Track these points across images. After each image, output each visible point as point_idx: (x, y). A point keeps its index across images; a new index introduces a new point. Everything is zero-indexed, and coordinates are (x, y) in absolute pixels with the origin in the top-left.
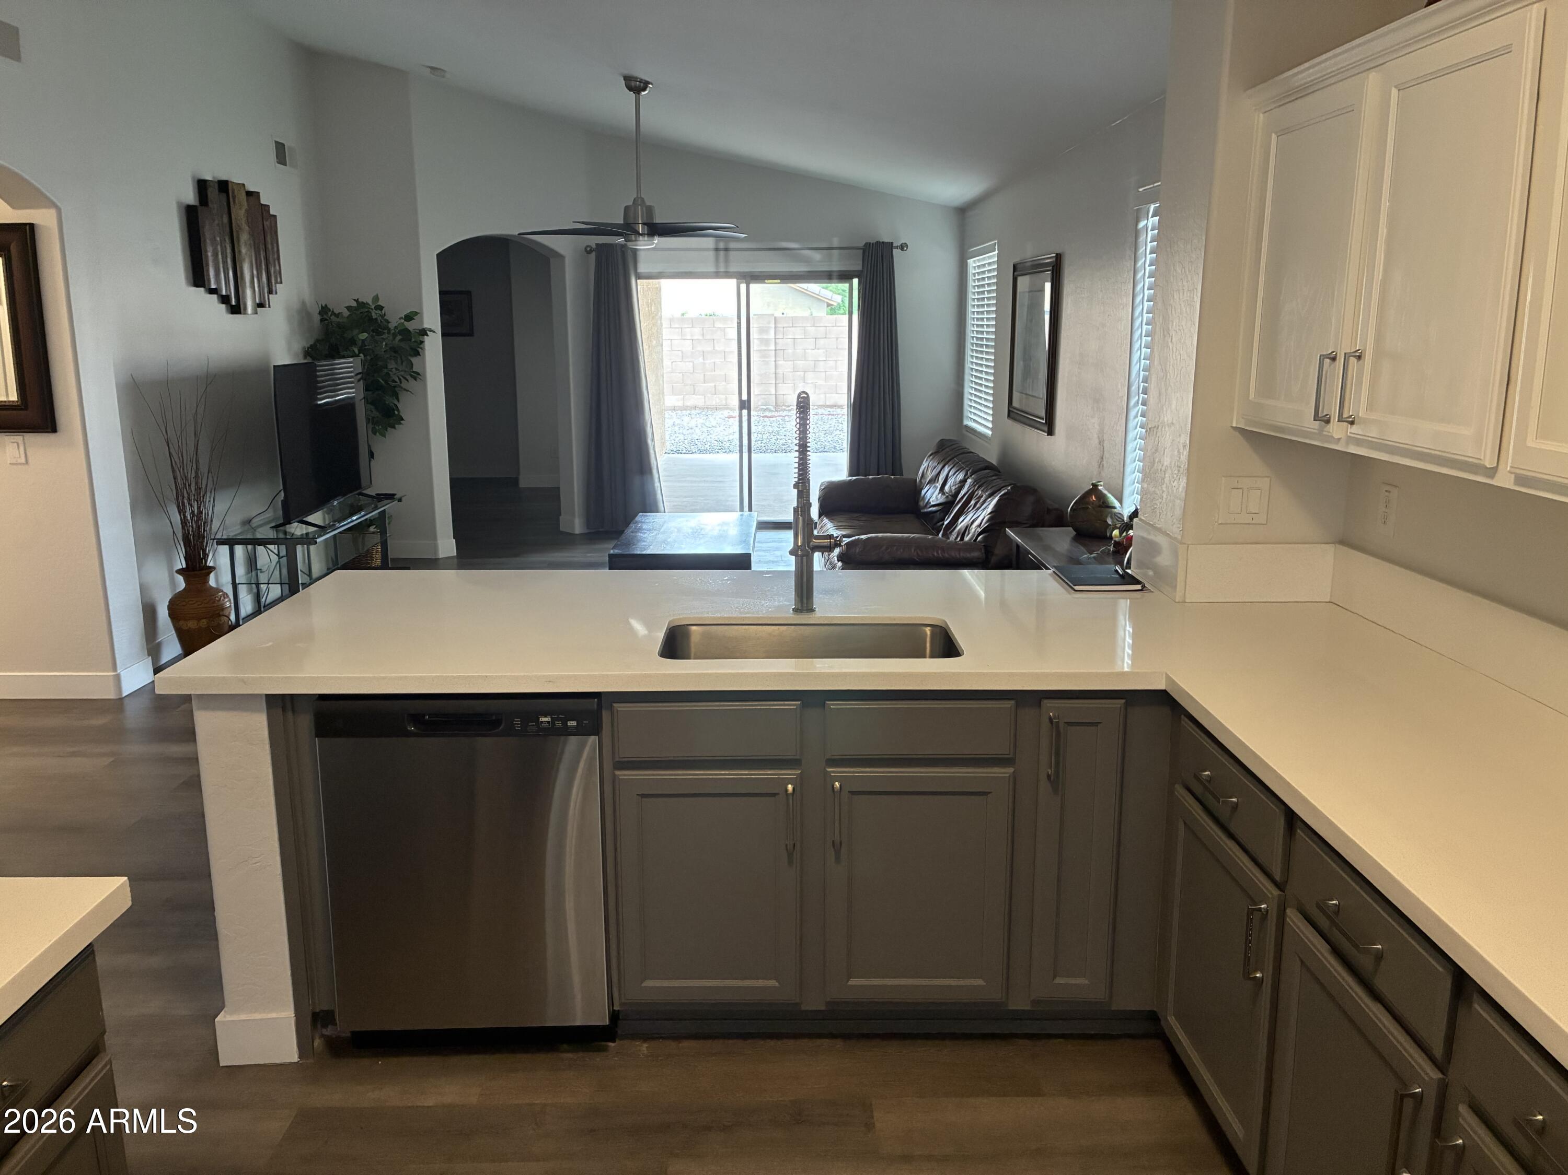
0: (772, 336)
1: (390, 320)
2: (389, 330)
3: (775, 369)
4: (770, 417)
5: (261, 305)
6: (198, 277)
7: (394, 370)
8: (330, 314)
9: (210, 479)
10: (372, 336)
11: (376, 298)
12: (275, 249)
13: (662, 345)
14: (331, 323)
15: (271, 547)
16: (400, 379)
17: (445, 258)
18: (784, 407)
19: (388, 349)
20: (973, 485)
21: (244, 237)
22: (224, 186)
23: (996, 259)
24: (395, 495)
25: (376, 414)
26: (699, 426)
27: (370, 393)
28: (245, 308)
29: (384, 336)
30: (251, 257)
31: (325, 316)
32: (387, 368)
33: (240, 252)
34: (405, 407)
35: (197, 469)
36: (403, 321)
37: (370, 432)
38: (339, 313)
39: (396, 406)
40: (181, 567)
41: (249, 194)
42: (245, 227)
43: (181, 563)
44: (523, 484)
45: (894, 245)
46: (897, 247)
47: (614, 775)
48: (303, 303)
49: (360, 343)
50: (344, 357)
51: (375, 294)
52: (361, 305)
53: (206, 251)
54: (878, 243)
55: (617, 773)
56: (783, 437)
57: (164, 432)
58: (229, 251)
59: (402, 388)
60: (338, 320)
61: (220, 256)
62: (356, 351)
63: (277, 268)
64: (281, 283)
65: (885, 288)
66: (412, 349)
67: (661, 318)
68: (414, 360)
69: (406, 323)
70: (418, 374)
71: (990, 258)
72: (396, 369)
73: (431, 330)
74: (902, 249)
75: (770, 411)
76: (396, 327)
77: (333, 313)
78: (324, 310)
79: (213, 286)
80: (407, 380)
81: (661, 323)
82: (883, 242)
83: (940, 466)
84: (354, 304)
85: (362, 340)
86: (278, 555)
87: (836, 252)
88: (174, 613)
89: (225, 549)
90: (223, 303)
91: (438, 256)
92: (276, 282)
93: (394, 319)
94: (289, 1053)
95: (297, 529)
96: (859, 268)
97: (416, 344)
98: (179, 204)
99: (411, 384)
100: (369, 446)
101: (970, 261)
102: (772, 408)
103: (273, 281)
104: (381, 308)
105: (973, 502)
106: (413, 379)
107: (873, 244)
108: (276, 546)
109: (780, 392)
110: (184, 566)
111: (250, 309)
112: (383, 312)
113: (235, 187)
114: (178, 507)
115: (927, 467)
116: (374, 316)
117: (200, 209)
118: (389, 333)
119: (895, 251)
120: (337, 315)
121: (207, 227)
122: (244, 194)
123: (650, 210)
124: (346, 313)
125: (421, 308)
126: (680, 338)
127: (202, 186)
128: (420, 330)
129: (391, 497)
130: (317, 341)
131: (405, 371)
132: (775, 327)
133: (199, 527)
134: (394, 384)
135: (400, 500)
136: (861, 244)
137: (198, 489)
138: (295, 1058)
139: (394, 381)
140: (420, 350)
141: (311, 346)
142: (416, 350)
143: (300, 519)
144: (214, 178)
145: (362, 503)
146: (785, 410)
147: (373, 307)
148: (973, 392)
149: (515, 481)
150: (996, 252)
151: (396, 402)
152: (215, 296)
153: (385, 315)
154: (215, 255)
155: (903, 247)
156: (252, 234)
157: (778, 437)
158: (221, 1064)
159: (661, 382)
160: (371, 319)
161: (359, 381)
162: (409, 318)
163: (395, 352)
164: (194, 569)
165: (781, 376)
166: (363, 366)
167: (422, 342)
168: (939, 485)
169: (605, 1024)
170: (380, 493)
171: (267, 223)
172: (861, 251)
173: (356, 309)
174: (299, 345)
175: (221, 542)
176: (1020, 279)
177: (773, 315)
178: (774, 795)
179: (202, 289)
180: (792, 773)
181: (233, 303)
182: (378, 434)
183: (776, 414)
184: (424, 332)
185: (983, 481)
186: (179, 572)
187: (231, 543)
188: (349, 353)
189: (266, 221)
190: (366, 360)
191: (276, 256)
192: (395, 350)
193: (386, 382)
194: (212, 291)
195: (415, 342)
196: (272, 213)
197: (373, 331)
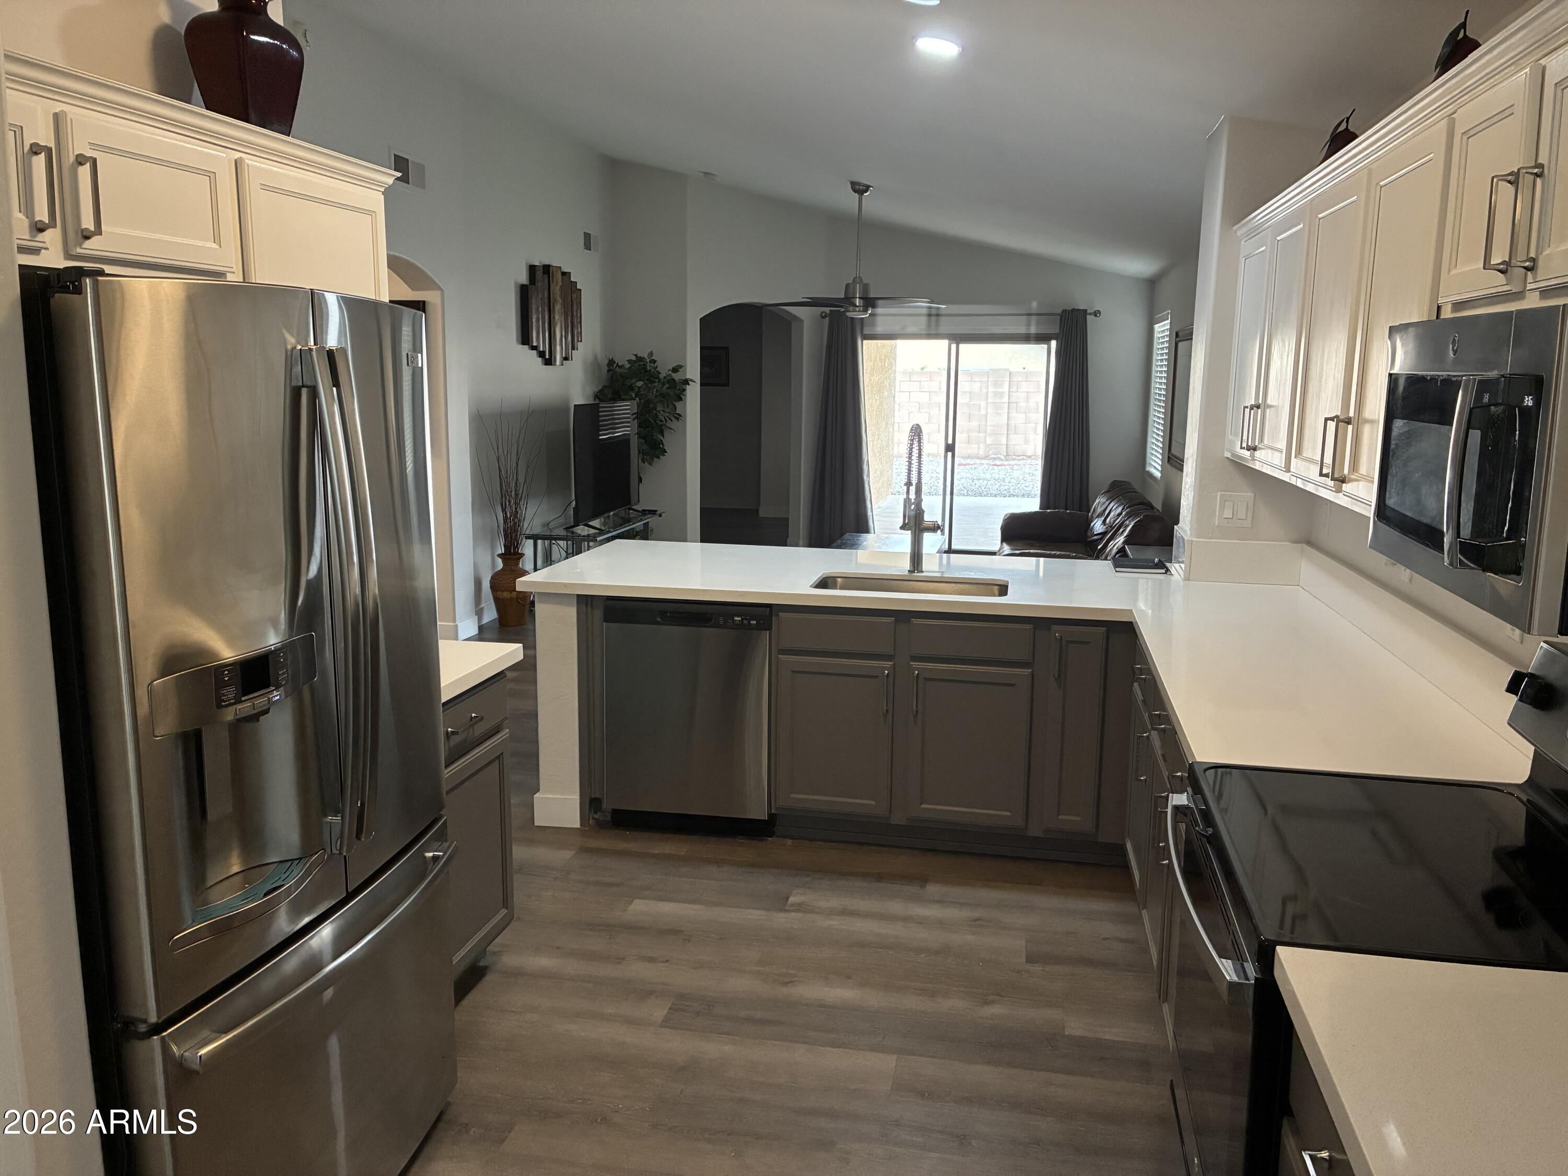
0: (1006, 389)
1: (660, 371)
2: (658, 378)
3: (1008, 421)
4: (1000, 465)
5: (566, 359)
6: (525, 339)
7: (661, 412)
8: (615, 365)
9: (525, 486)
10: (646, 384)
11: (651, 354)
12: (579, 315)
13: (894, 397)
14: (616, 372)
15: (561, 543)
16: (666, 420)
17: (705, 322)
18: (1014, 457)
19: (657, 394)
20: (1125, 516)
21: (558, 307)
22: (547, 269)
23: (1169, 327)
24: (656, 511)
25: (645, 447)
26: (930, 471)
27: (642, 429)
28: (555, 361)
29: (656, 384)
30: (561, 321)
31: (611, 368)
32: (656, 409)
33: (554, 318)
34: (668, 441)
35: (517, 480)
36: (670, 372)
37: (640, 461)
38: (622, 365)
39: (661, 441)
40: (501, 552)
41: (564, 274)
42: (559, 299)
43: (501, 550)
44: (761, 514)
45: (1088, 312)
46: (1090, 314)
47: (778, 658)
48: (596, 357)
49: (636, 390)
50: (624, 400)
51: (650, 350)
52: (640, 359)
53: (532, 319)
54: (1074, 310)
55: (780, 656)
56: (1008, 484)
57: (496, 450)
58: (547, 318)
59: (666, 426)
60: (622, 370)
61: (541, 322)
62: (634, 396)
63: (579, 330)
64: (581, 341)
65: (1078, 348)
66: (676, 395)
67: (895, 372)
68: (678, 405)
69: (673, 375)
70: (680, 415)
71: (1164, 325)
72: (664, 411)
73: (692, 381)
74: (1096, 316)
75: (1001, 460)
76: (665, 377)
77: (618, 365)
78: (611, 362)
79: (535, 344)
80: (671, 421)
81: (895, 377)
82: (1078, 310)
83: (1108, 502)
84: (634, 358)
85: (639, 387)
86: (566, 552)
87: (1034, 317)
88: (494, 587)
89: (531, 541)
90: (540, 357)
91: (701, 319)
92: (578, 341)
93: (664, 372)
94: (574, 821)
95: (582, 530)
96: (1057, 331)
97: (679, 391)
98: (516, 283)
99: (674, 424)
100: (639, 473)
101: (1156, 327)
102: (1002, 457)
103: (576, 340)
104: (654, 362)
105: (1121, 530)
106: (676, 420)
107: (1069, 311)
108: (565, 542)
109: (1012, 443)
110: (503, 552)
111: (558, 362)
112: (656, 365)
113: (555, 270)
114: (502, 506)
115: (1099, 503)
116: (649, 368)
117: (529, 286)
118: (659, 382)
119: (1088, 317)
120: (621, 367)
121: (534, 301)
122: (560, 274)
123: (866, 288)
124: (627, 365)
125: (686, 362)
126: (919, 390)
127: (532, 269)
128: (683, 380)
129: (653, 512)
130: (605, 386)
131: (670, 413)
132: (1010, 381)
133: (515, 524)
134: (660, 423)
135: (660, 516)
136: (1060, 311)
137: (517, 495)
138: (578, 825)
139: (661, 421)
140: (682, 396)
141: (600, 391)
142: (680, 396)
143: (584, 523)
144: (540, 263)
145: (631, 516)
146: (1015, 459)
147: (648, 361)
148: (1155, 442)
149: (757, 511)
150: (1169, 321)
151: (662, 439)
152: (535, 351)
153: (657, 367)
154: (538, 321)
155: (1096, 314)
156: (564, 304)
157: (1003, 484)
158: (536, 824)
159: (891, 430)
160: (646, 371)
161: (634, 419)
162: (675, 370)
163: (664, 397)
164: (510, 554)
165: (1014, 427)
166: (638, 407)
167: (685, 390)
168: (1103, 518)
169: (764, 819)
170: (646, 509)
171: (574, 296)
172: (1059, 317)
173: (635, 362)
174: (591, 390)
175: (528, 537)
176: (1180, 344)
177: (1008, 370)
178: (876, 677)
179: (527, 346)
180: (889, 664)
181: (547, 357)
182: (646, 463)
183: (1006, 463)
184: (686, 382)
185: (1132, 513)
186: (499, 556)
187: (535, 538)
188: (629, 397)
189: (574, 293)
190: (640, 403)
191: (579, 320)
192: (663, 395)
193: (655, 422)
194: (534, 348)
195: (679, 389)
196: (578, 287)
197: (647, 380)
